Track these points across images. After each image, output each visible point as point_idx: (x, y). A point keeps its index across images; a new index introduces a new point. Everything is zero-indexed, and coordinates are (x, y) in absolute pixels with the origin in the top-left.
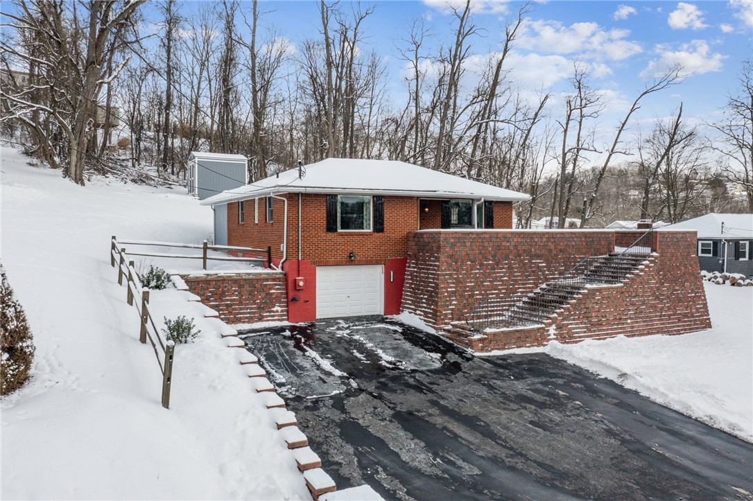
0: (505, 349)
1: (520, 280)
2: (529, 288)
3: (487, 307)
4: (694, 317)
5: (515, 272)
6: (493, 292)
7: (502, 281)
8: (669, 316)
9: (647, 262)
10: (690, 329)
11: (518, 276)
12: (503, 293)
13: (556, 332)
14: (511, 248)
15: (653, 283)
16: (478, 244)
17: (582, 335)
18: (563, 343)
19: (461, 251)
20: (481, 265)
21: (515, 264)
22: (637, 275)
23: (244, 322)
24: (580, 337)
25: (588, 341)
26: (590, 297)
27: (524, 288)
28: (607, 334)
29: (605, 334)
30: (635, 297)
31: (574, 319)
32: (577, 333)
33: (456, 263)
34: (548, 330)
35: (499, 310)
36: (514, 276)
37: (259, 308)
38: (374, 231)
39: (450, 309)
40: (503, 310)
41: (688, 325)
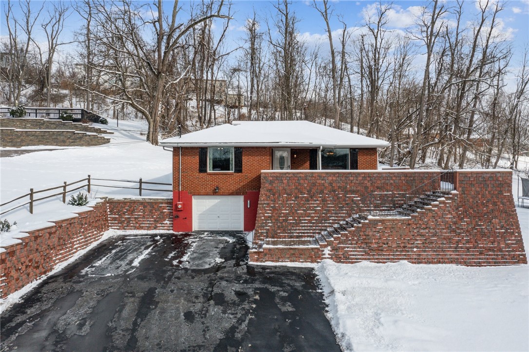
0: (278, 261)
1: (333, 210)
2: (341, 217)
3: (299, 230)
4: (502, 251)
5: (329, 204)
6: (306, 218)
7: (316, 210)
8: (468, 249)
9: (443, 199)
10: (495, 263)
11: (331, 207)
12: (316, 220)
13: (331, 253)
14: (326, 185)
15: (449, 218)
16: (294, 181)
17: (359, 257)
18: (338, 262)
19: (278, 186)
20: (296, 197)
21: (329, 197)
22: (430, 210)
23: (145, 229)
24: (356, 259)
25: (365, 263)
26: (371, 226)
27: (337, 217)
28: (389, 259)
29: (384, 259)
30: (424, 229)
31: (352, 244)
32: (353, 255)
33: (274, 195)
34: (323, 251)
35: (311, 233)
36: (327, 207)
37: (155, 221)
38: (235, 172)
39: (266, 229)
40: (314, 233)
41: (493, 259)
